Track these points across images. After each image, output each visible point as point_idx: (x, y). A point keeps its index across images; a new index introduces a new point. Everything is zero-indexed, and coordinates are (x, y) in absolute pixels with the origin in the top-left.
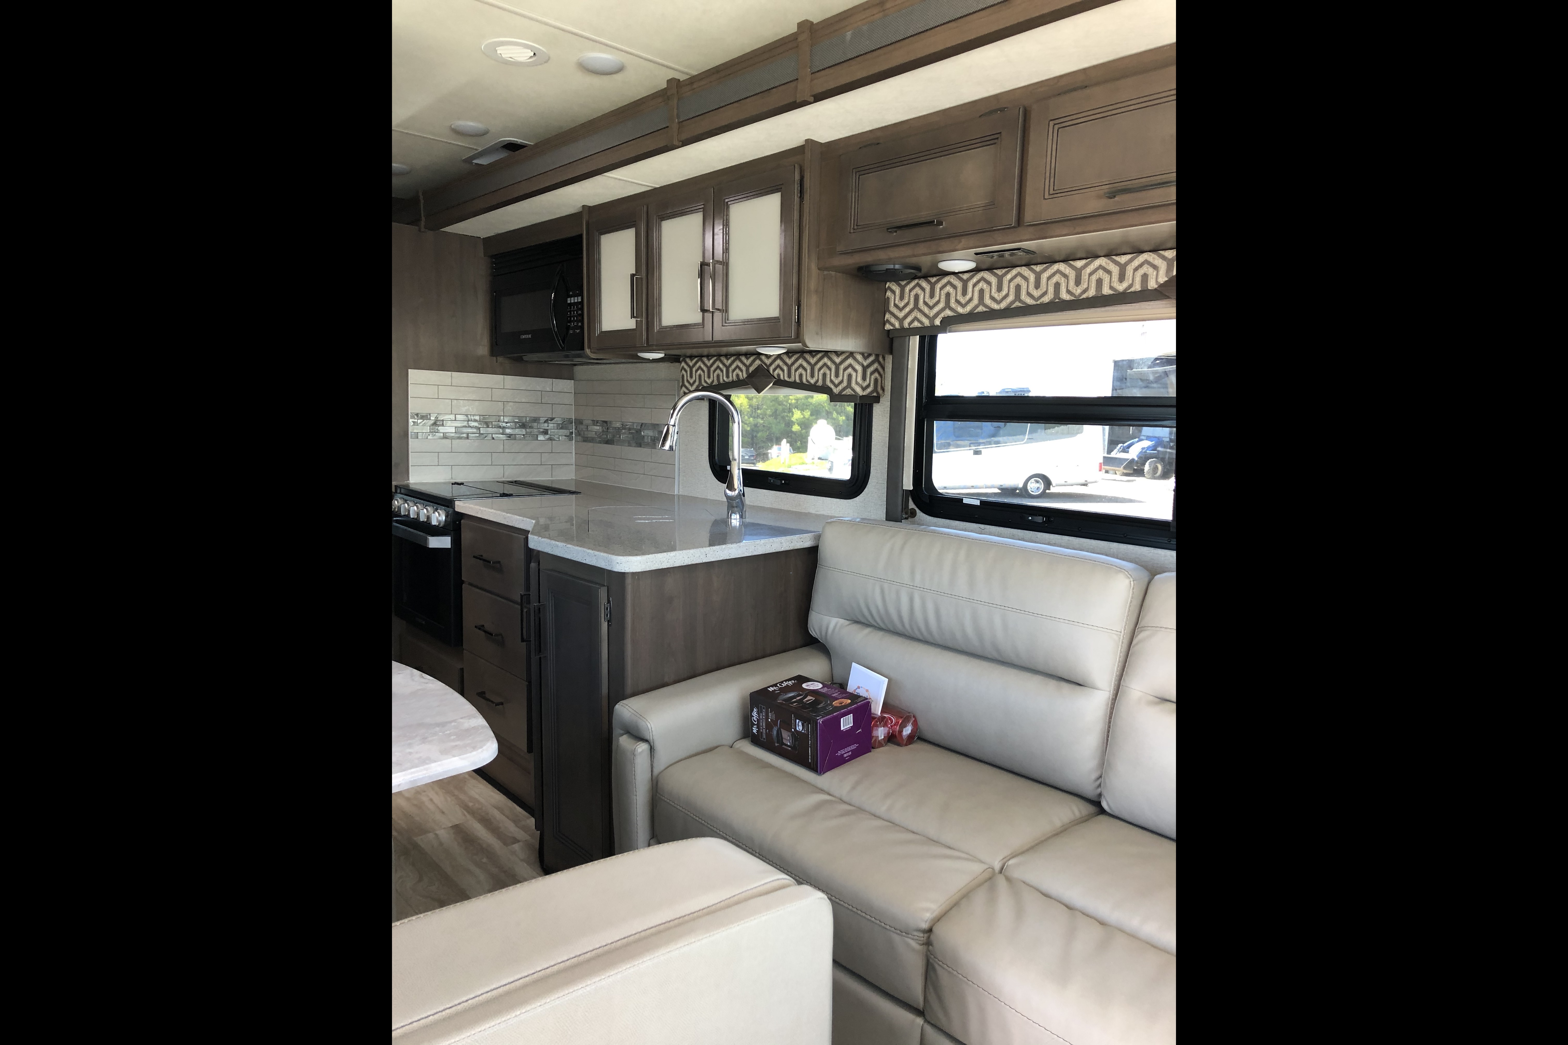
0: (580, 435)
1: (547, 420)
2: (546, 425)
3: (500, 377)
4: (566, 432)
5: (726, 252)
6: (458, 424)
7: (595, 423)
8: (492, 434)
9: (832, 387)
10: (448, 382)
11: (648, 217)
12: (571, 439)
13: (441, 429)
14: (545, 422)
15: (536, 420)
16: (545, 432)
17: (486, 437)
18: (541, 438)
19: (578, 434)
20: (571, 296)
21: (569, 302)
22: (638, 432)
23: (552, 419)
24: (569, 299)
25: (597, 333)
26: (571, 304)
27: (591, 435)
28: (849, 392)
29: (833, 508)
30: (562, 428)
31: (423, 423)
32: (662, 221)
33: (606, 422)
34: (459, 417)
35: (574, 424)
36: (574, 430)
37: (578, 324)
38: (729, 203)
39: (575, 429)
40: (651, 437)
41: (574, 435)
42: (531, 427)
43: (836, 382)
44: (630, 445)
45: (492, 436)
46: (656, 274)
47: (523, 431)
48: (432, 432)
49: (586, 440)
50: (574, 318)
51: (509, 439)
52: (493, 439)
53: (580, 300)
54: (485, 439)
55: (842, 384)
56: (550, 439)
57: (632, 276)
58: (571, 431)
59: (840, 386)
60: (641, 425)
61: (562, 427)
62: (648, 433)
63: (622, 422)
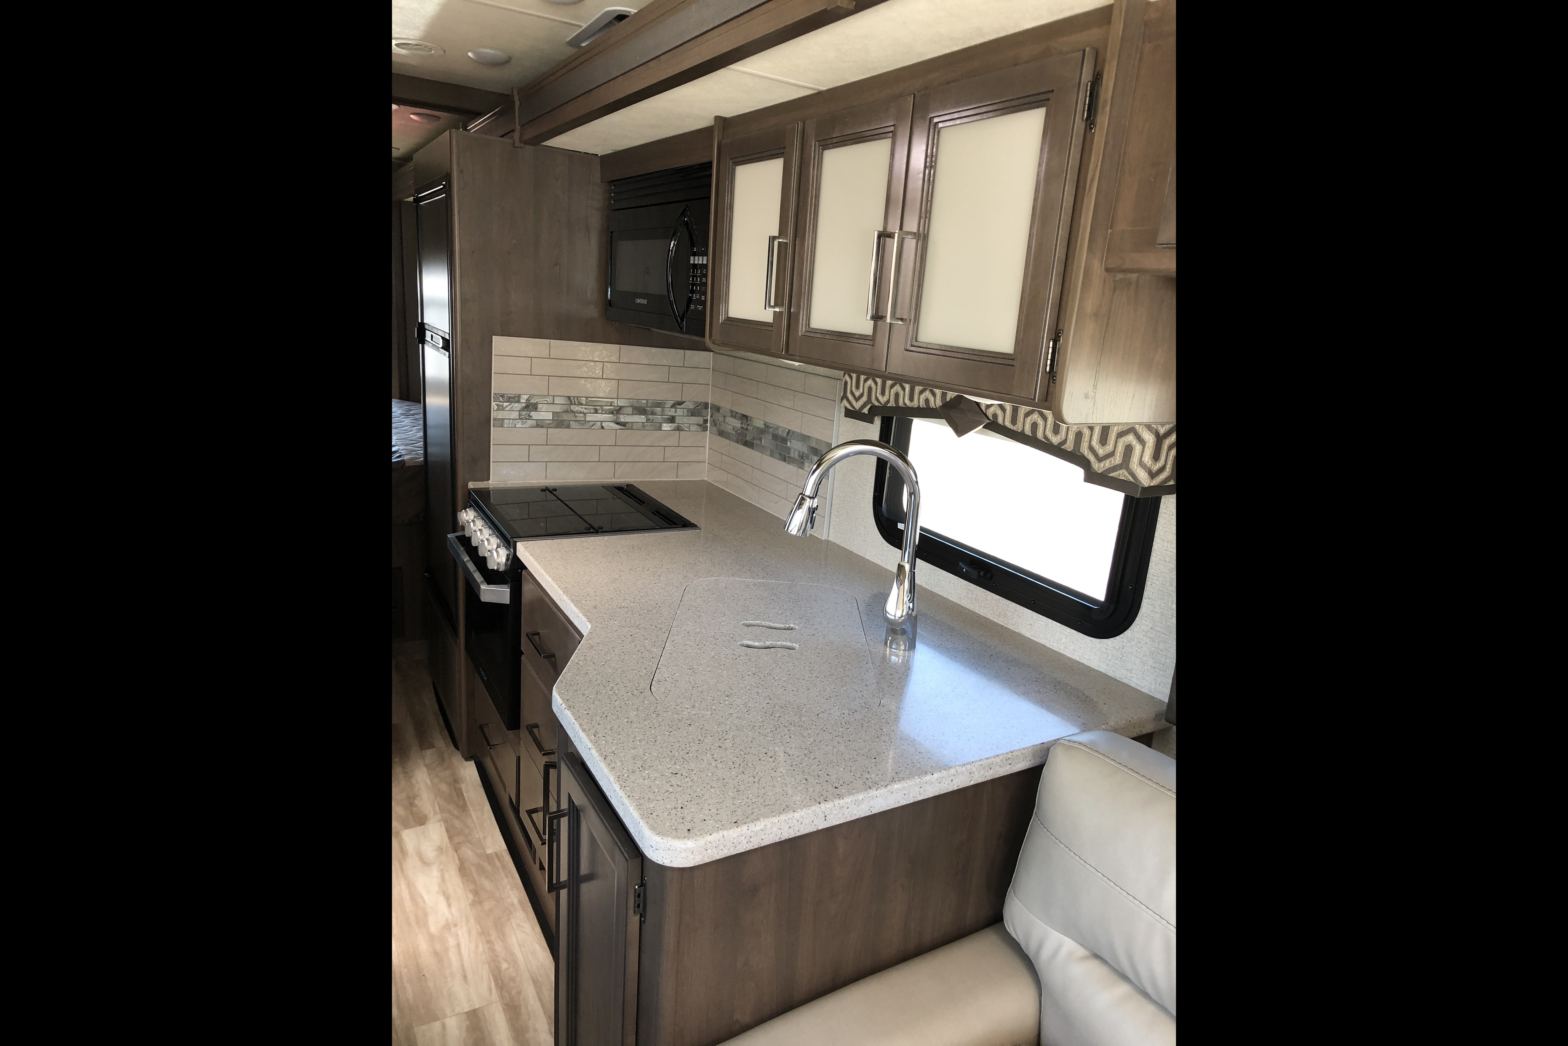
0: (715, 425)
1: (675, 404)
2: (673, 410)
3: (615, 347)
4: (700, 420)
5: (926, 217)
6: (558, 409)
7: (734, 415)
8: (601, 422)
9: (1092, 458)
10: (545, 353)
11: (803, 140)
12: (705, 429)
13: (533, 414)
14: (672, 407)
15: (659, 404)
16: (672, 420)
17: (593, 425)
18: (666, 427)
19: (714, 423)
20: (694, 254)
21: (692, 262)
22: (784, 440)
23: (680, 403)
24: (692, 258)
25: (722, 318)
26: (695, 266)
27: (729, 429)
28: (1122, 474)
29: (1064, 640)
30: (692, 415)
31: (510, 407)
32: (823, 150)
33: (746, 417)
34: (558, 400)
35: (709, 410)
36: (709, 417)
37: (701, 297)
38: (940, 125)
39: (711, 417)
40: (799, 451)
41: (709, 424)
42: (653, 413)
43: (1101, 452)
44: (772, 456)
45: (601, 424)
46: (808, 242)
47: (643, 418)
48: (521, 419)
49: (721, 434)
50: (696, 288)
51: (623, 427)
52: (603, 428)
53: (705, 262)
54: (593, 428)
55: (1112, 459)
56: (678, 429)
57: (772, 239)
58: (705, 418)
59: (1108, 461)
60: (788, 433)
61: (693, 413)
62: (795, 446)
63: (766, 422)
